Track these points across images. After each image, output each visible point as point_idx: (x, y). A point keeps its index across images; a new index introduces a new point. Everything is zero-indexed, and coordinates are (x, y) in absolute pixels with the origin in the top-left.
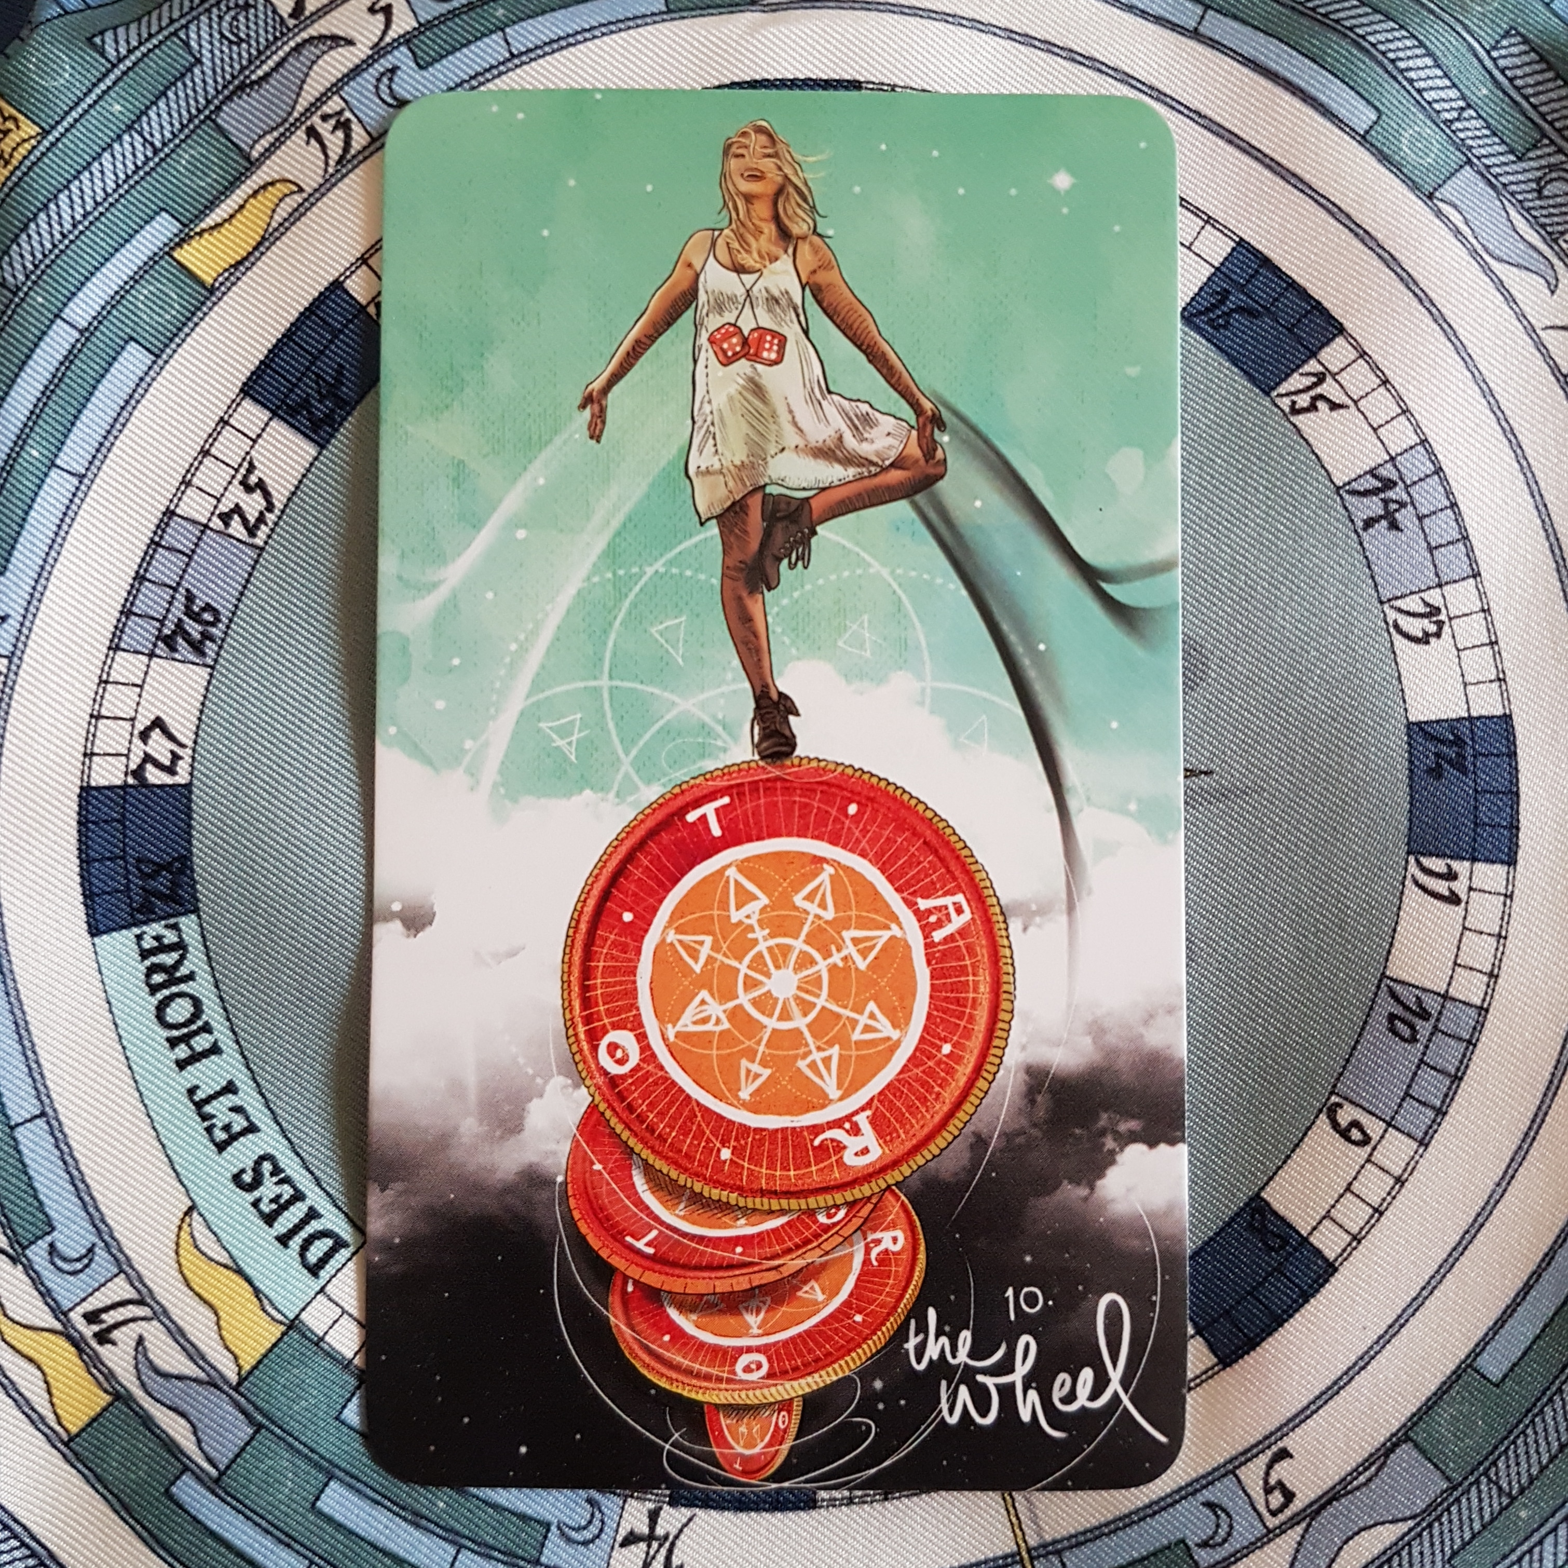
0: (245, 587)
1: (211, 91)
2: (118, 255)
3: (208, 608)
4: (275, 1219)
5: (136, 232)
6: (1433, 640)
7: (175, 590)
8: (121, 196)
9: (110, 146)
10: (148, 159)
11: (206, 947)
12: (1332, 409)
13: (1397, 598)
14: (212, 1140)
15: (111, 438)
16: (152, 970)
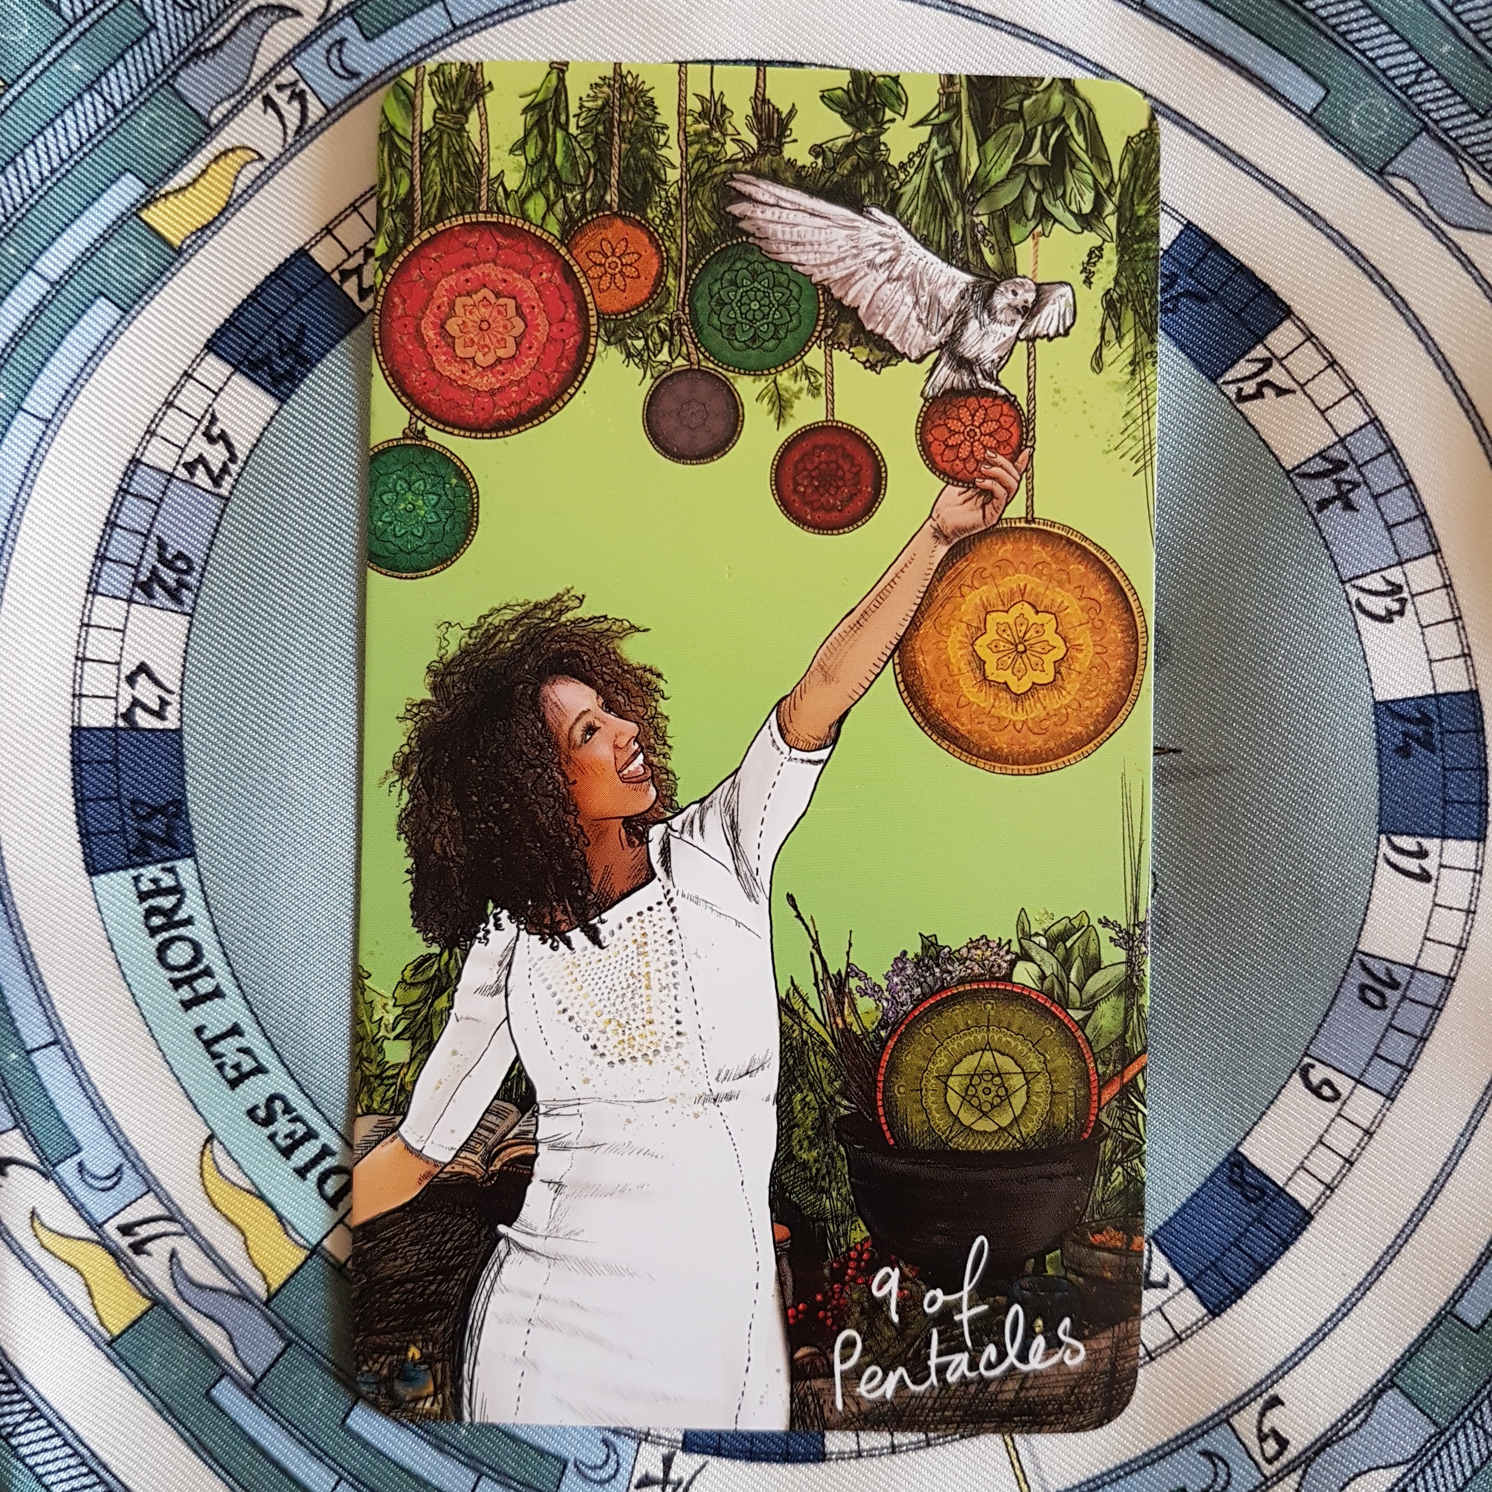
0: (214, 536)
1: (168, 56)
2: (87, 213)
3: (180, 556)
4: (292, 1153)
5: (103, 191)
6: (1396, 618)
7: (146, 537)
8: (85, 154)
9: (71, 104)
10: (109, 120)
11: (204, 892)
12: (1278, 395)
13: (1358, 577)
14: (224, 1077)
15: (78, 387)
16: (151, 912)
